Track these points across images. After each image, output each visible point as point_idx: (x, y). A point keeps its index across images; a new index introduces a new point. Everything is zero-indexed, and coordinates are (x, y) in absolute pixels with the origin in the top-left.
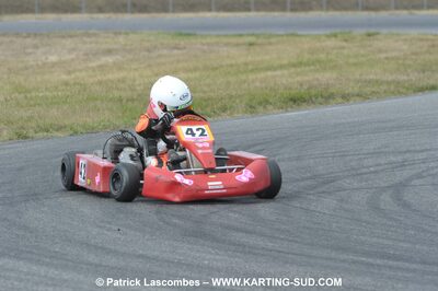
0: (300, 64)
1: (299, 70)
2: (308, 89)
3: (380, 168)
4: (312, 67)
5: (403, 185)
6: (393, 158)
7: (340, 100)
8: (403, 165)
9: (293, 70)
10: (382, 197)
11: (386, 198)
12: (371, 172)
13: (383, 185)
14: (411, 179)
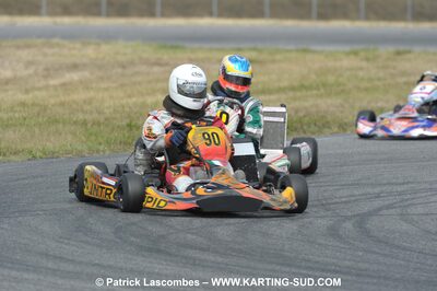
0: (302, 87)
1: (299, 94)
2: (305, 116)
3: (353, 198)
4: (315, 92)
5: (370, 214)
6: (370, 190)
7: (336, 130)
8: (378, 196)
9: (291, 94)
10: (344, 225)
11: (349, 225)
12: (342, 202)
13: (350, 214)
14: (380, 209)
